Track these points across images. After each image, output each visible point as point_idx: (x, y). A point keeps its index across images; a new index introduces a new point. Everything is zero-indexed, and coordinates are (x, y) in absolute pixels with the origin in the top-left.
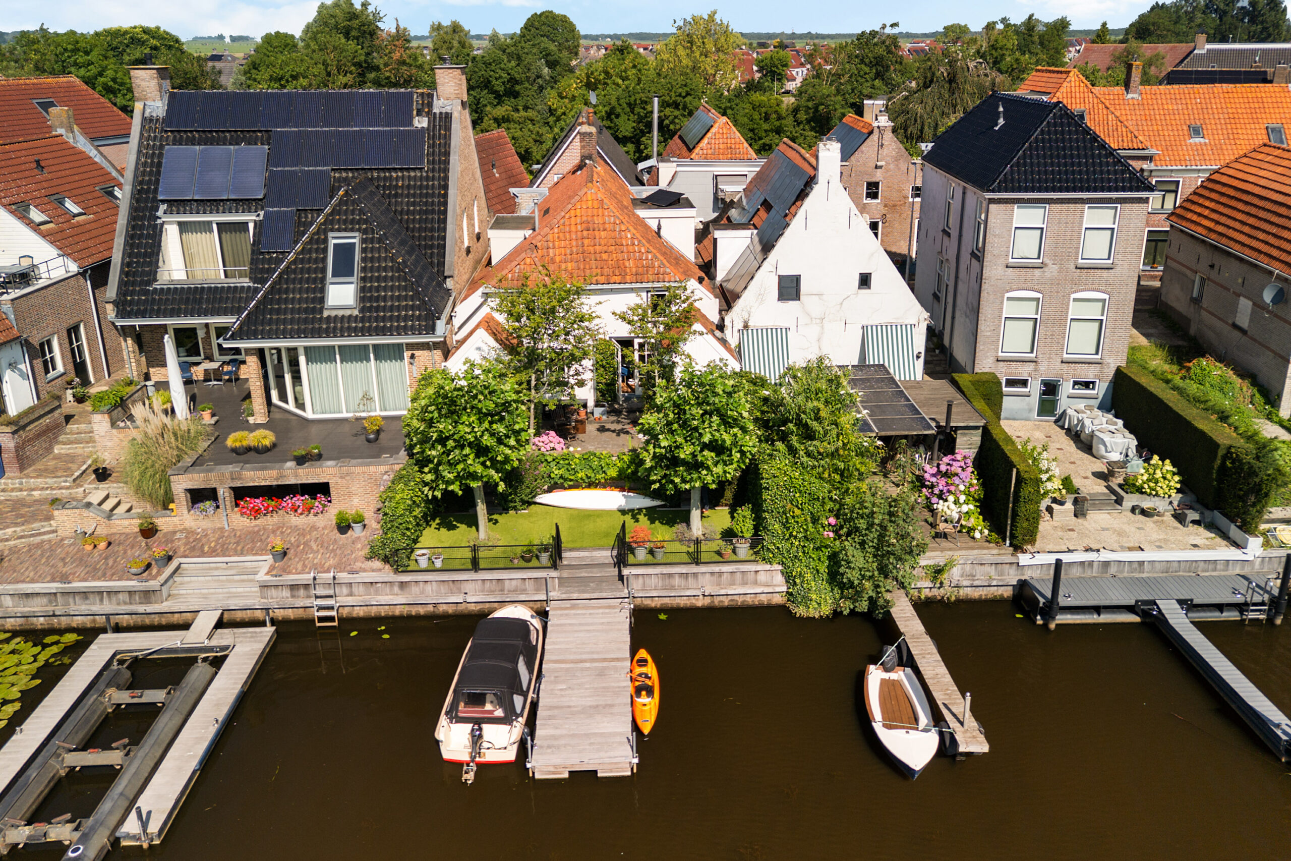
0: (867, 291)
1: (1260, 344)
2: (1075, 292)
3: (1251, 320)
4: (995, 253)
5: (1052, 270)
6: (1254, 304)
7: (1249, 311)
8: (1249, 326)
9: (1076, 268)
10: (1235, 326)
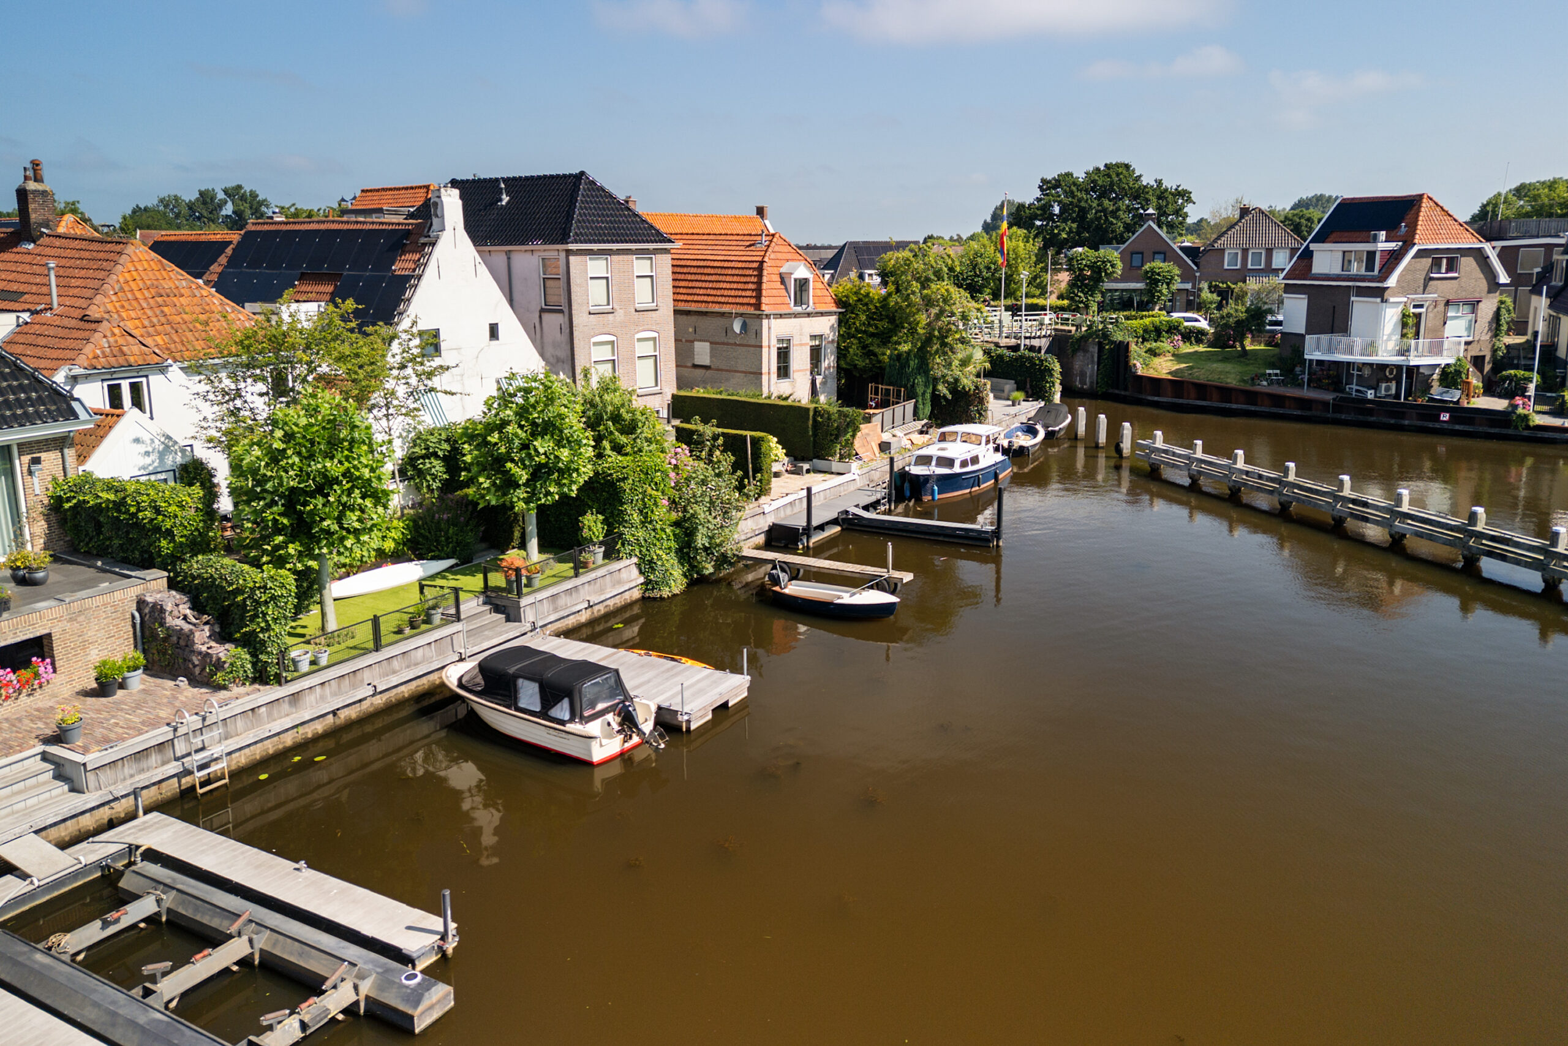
0: (497, 342)
1: (727, 371)
2: (638, 332)
3: (711, 357)
4: (579, 301)
5: (620, 314)
6: (711, 343)
7: (708, 351)
8: (711, 361)
9: (636, 311)
10: (695, 366)
